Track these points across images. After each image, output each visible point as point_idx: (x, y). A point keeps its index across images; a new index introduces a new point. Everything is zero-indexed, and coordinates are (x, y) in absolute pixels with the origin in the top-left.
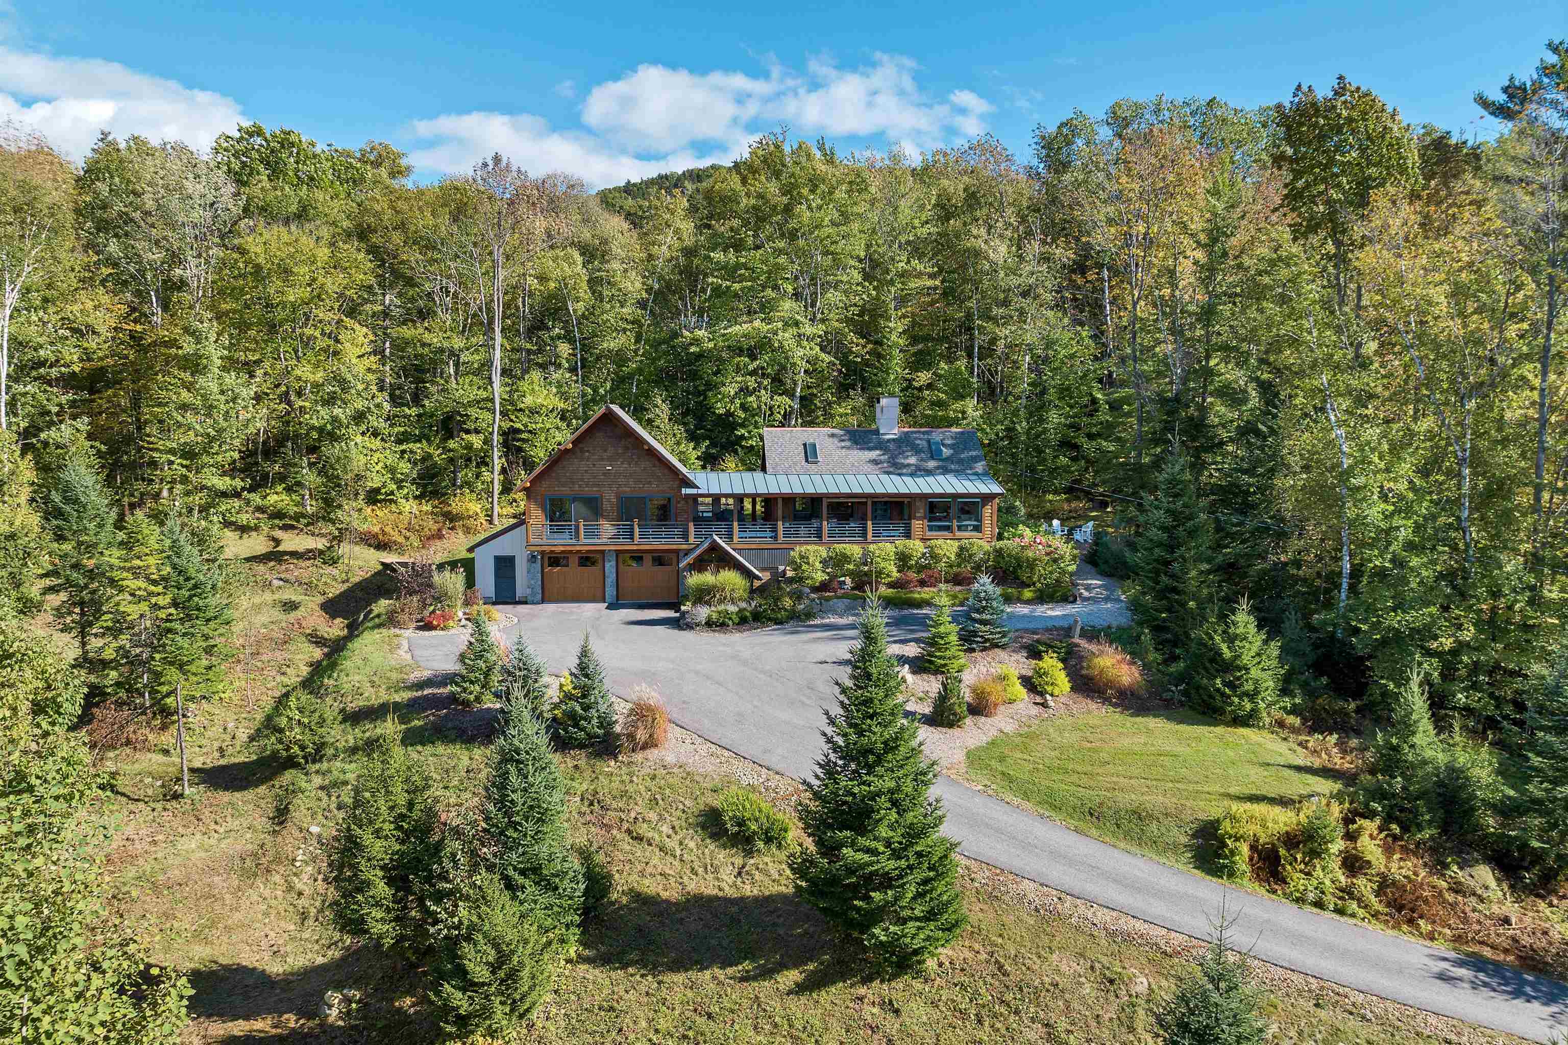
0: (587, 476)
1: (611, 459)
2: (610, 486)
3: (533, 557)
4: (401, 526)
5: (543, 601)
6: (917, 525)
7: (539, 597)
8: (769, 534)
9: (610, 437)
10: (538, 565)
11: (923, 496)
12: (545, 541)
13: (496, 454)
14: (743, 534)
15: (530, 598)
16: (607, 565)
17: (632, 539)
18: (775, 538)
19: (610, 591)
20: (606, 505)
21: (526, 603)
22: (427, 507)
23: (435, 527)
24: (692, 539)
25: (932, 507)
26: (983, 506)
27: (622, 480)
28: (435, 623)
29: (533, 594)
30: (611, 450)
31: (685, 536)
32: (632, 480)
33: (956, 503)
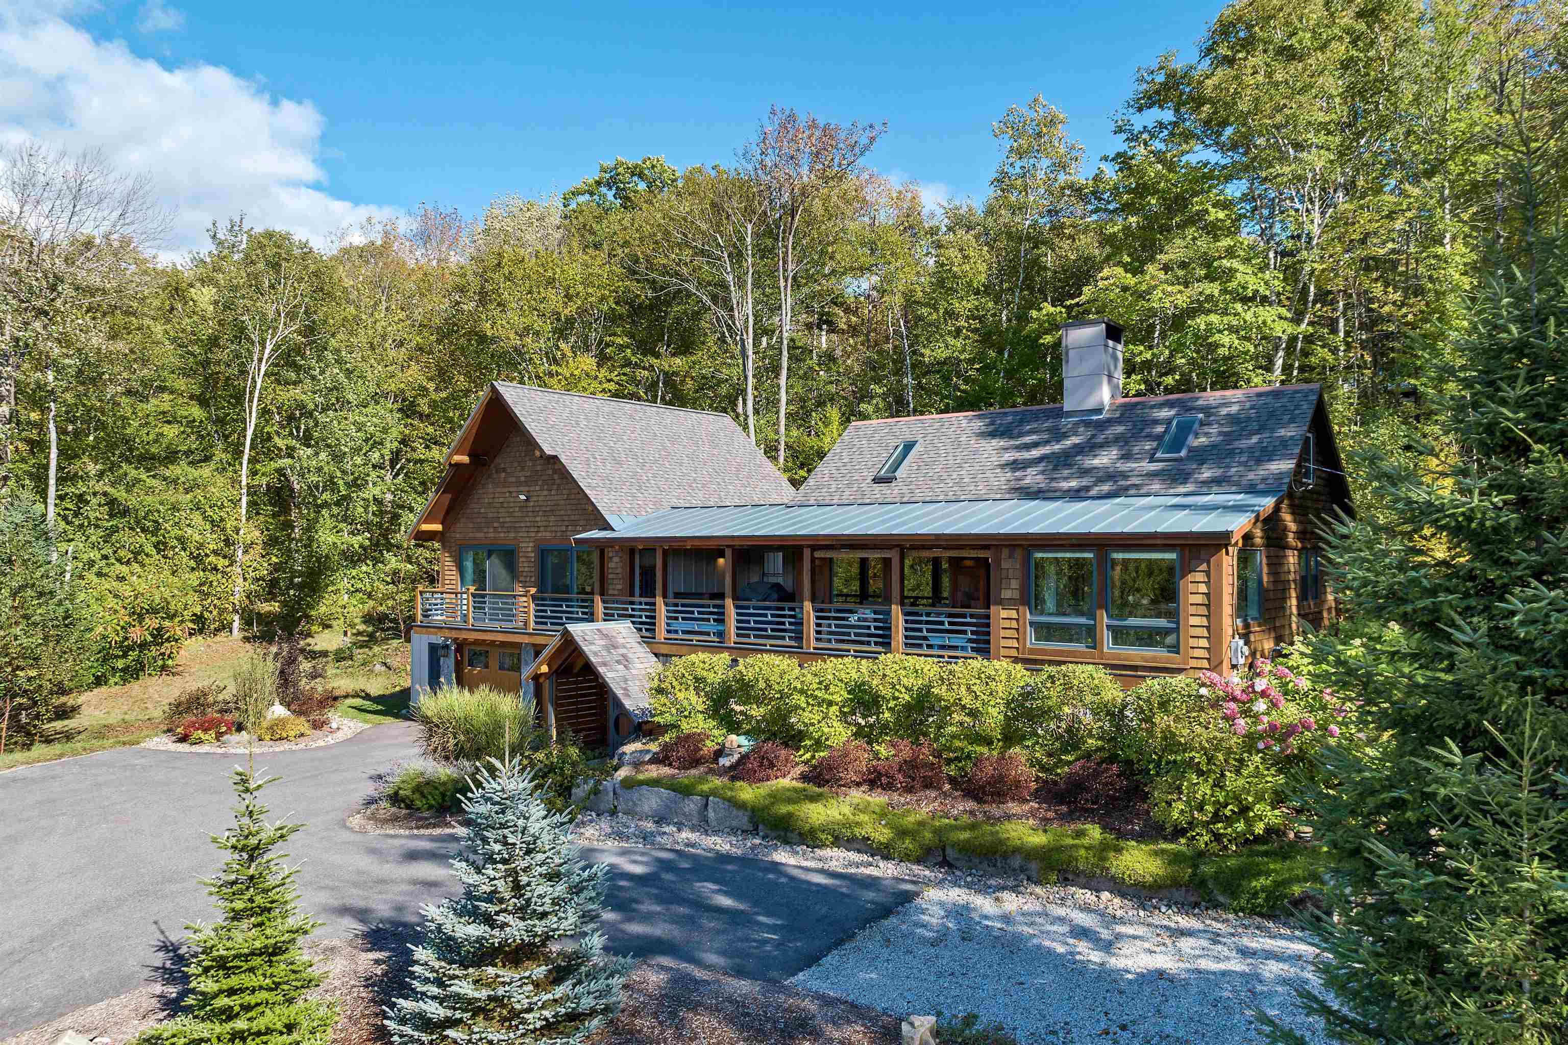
0: (503, 513)
1: (529, 482)
2: (528, 530)
3: (446, 647)
6: (1005, 620)
9: (529, 443)
10: (451, 661)
17: (526, 622)
20: (521, 562)
26: (1184, 573)
27: (541, 520)
30: (529, 468)
32: (553, 518)
33: (1104, 562)
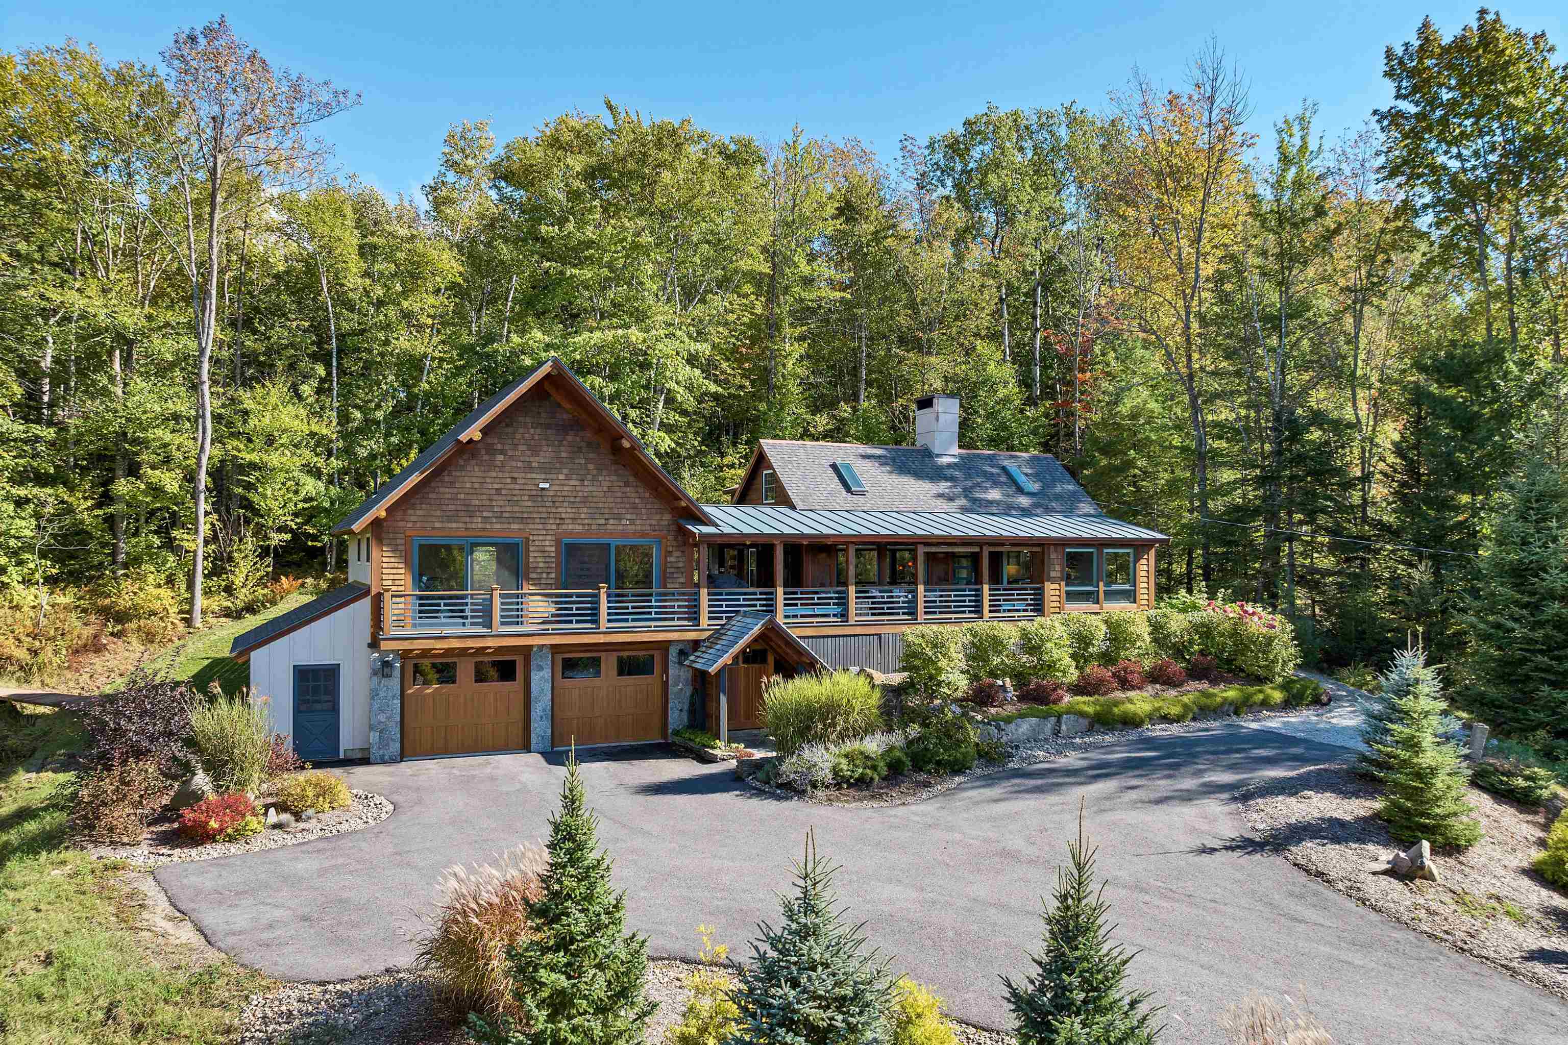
0: (499, 501)
1: (547, 470)
2: (544, 521)
3: (386, 664)
4: (19, 630)
5: (403, 757)
6: (1052, 590)
7: (395, 747)
8: (833, 609)
9: (548, 426)
10: (394, 683)
11: (1062, 543)
12: (409, 632)
13: (203, 506)
14: (791, 611)
15: (375, 753)
16: (535, 677)
17: (596, 622)
18: (844, 615)
19: (540, 728)
20: (535, 558)
21: (365, 761)
22: (65, 599)
23: (88, 632)
24: (704, 622)
25: (1073, 560)
26: (1136, 561)
27: (565, 511)
28: (214, 824)
29: (384, 743)
30: (546, 454)
31: (694, 616)
32: (585, 510)
33: (1100, 553)
